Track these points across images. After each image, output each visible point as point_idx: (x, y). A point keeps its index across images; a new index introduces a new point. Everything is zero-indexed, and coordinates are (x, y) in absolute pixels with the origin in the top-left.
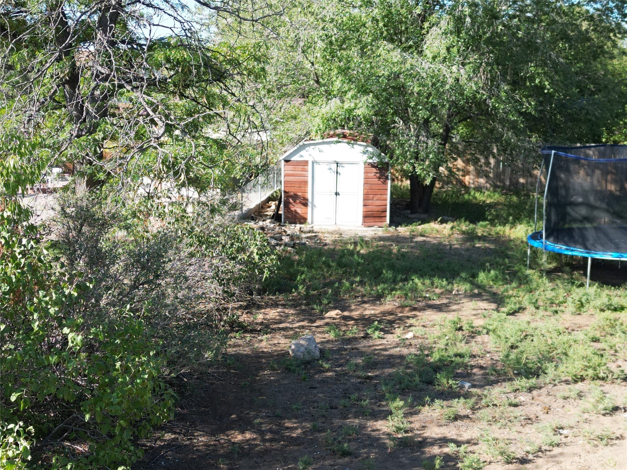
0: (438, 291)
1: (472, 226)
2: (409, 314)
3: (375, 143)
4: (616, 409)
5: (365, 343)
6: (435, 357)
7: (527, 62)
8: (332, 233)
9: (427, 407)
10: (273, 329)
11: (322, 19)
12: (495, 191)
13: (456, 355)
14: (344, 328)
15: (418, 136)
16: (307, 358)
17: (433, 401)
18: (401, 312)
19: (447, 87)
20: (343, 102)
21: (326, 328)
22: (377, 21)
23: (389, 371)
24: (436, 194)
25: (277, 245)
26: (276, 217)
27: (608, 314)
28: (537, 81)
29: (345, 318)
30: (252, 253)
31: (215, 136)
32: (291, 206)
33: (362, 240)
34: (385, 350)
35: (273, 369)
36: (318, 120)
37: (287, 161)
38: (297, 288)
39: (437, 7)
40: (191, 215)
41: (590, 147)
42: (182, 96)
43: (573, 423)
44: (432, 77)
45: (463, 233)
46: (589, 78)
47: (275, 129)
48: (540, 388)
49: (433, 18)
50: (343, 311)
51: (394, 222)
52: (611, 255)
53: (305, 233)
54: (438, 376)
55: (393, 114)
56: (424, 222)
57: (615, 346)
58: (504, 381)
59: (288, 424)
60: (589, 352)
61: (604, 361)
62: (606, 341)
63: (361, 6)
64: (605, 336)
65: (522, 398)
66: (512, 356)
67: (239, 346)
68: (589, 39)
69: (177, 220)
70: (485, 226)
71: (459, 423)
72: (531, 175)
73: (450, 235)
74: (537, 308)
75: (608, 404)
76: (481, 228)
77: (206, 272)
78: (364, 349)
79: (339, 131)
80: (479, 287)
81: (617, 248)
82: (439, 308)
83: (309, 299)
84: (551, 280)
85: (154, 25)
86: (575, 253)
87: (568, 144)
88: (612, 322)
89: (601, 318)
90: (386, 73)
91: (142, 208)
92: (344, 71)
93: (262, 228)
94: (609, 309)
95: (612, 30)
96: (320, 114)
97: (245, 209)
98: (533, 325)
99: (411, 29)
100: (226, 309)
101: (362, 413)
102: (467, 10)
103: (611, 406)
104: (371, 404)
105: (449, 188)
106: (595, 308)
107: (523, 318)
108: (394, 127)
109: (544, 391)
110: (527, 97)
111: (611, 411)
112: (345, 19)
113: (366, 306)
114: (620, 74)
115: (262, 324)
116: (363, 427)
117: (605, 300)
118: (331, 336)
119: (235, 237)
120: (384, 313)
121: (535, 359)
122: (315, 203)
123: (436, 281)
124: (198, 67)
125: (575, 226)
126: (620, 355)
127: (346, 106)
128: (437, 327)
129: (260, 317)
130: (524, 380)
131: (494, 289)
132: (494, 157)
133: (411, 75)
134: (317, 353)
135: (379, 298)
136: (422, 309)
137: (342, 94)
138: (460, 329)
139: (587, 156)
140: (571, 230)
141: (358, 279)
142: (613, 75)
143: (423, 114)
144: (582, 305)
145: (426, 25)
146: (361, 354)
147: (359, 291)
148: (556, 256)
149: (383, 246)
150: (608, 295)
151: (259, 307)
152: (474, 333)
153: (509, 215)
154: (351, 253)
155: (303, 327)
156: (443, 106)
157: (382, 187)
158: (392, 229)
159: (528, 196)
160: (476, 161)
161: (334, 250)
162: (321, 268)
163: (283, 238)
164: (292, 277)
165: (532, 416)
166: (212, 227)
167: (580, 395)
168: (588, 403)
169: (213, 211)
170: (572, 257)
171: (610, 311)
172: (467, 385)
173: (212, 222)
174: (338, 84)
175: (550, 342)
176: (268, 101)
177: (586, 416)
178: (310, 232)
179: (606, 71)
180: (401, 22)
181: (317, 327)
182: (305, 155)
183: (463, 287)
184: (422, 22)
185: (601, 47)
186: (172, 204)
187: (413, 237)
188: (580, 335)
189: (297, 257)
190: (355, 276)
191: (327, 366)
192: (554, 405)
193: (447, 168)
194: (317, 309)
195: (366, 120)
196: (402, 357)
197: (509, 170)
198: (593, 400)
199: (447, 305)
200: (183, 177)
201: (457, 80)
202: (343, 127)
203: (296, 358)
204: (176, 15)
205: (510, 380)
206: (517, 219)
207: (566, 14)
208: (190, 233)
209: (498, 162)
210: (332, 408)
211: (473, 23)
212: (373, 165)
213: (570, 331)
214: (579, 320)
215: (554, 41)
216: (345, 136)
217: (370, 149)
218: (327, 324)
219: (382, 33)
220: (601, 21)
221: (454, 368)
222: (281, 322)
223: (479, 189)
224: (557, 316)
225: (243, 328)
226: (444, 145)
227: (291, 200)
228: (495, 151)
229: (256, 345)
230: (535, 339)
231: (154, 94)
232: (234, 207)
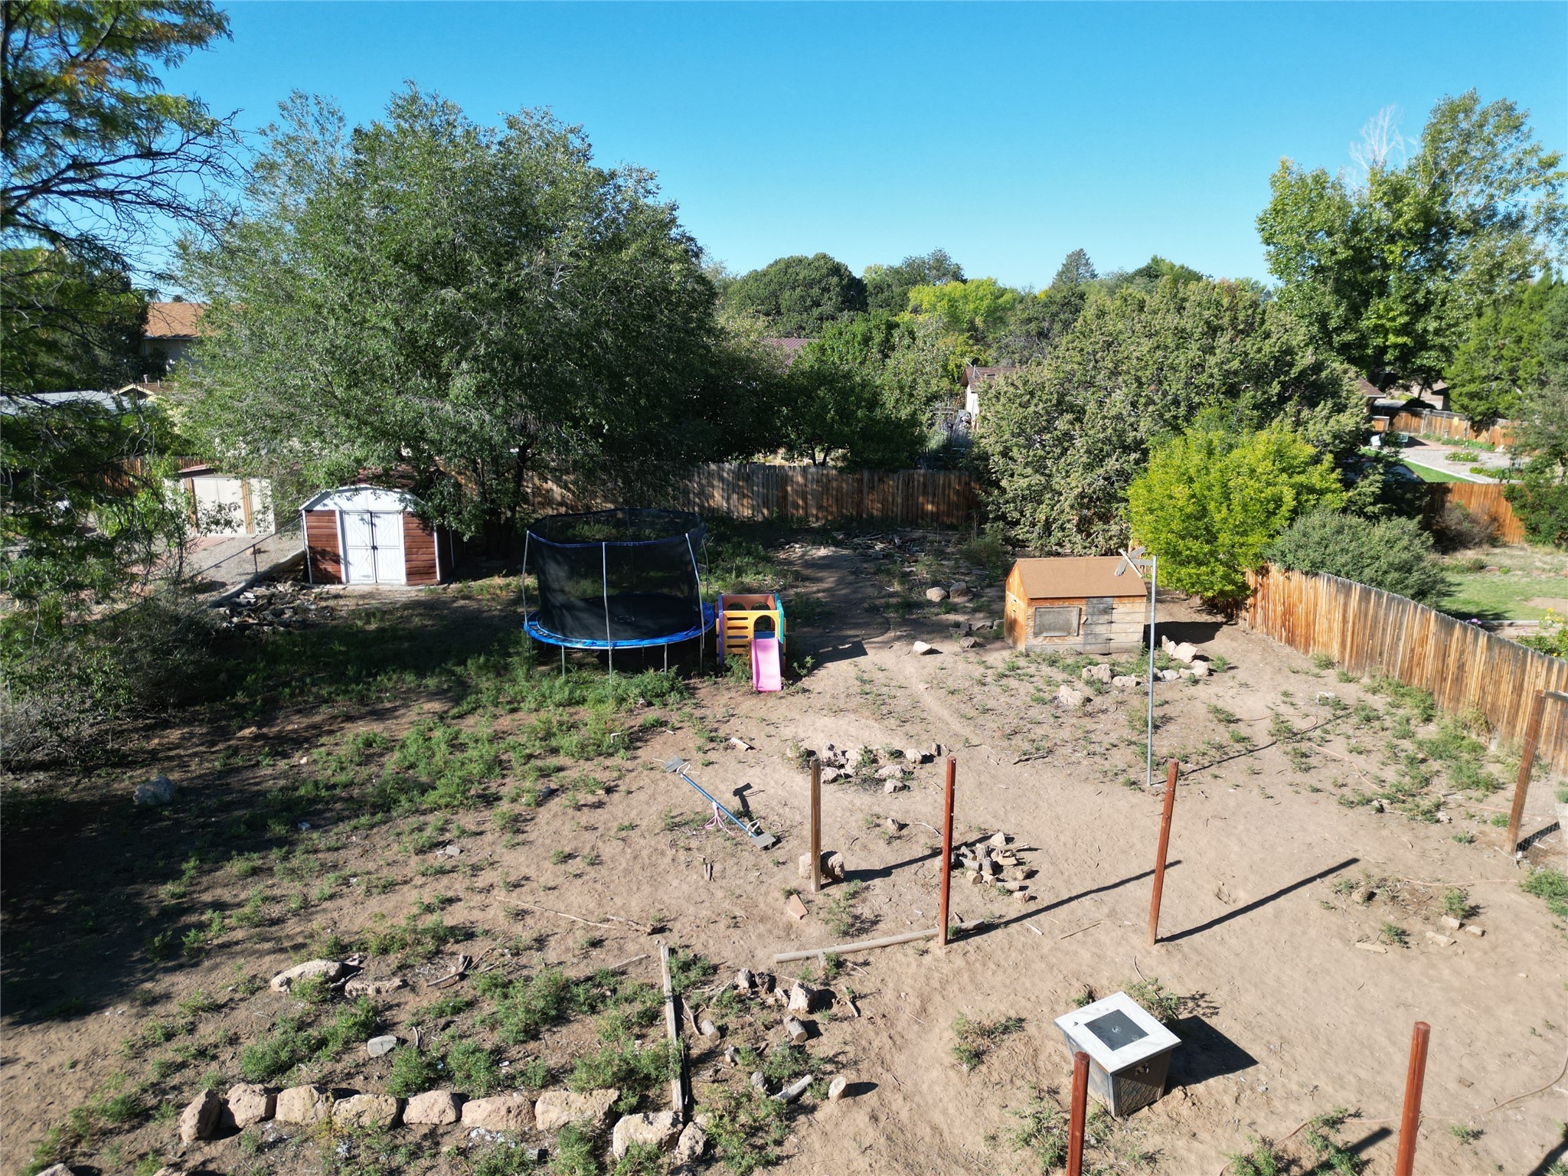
3: (413, 489)
32: (320, 565)
37: (309, 511)
157: (428, 539)
182: (330, 504)
212: (412, 515)
227: (319, 558)
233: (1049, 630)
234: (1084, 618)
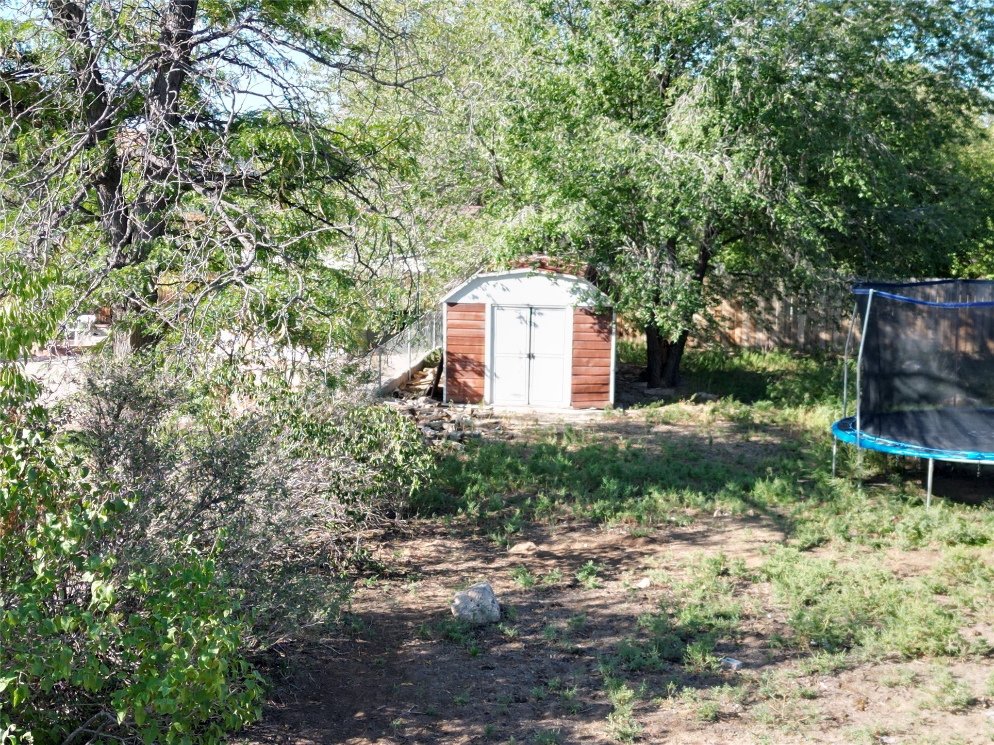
0: (690, 511)
1: (745, 408)
2: (644, 549)
3: (592, 276)
4: (973, 703)
5: (573, 595)
6: (684, 619)
7: (829, 151)
8: (522, 419)
9: (670, 700)
10: (426, 573)
11: (507, 82)
12: (781, 352)
13: (717, 616)
14: (539, 572)
15: (659, 266)
16: (480, 619)
17: (679, 689)
18: (631, 546)
19: (704, 188)
20: (540, 211)
21: (511, 572)
22: (594, 85)
23: (610, 640)
24: (689, 357)
25: (435, 437)
26: (435, 394)
27: (961, 549)
28: (846, 179)
29: (541, 555)
30: (393, 449)
31: (337, 265)
32: (457, 375)
33: (571, 430)
34: (605, 606)
35: (425, 637)
36: (500, 241)
37: (451, 304)
38: (465, 507)
39: (689, 64)
40: (296, 390)
41: (931, 284)
42: (284, 201)
43: (903, 726)
44: (681, 173)
45: (732, 419)
46: (928, 176)
47: (433, 254)
48: (852, 669)
49: (682, 81)
50: (537, 543)
51: (622, 401)
52: (965, 455)
53: (479, 418)
54: (689, 649)
55: (618, 231)
56: (668, 400)
57: (971, 600)
58: (794, 656)
59: (447, 728)
60: (930, 611)
61: (954, 625)
62: (957, 593)
63: (568, 63)
64: (956, 585)
65: (823, 686)
66: (808, 618)
67: (371, 600)
68: (928, 114)
69: (274, 399)
70: (766, 409)
71: (721, 725)
72: (839, 328)
73: (709, 423)
74: (848, 540)
75: (960, 694)
76: (759, 412)
77: (319, 481)
78: (571, 606)
79: (535, 257)
80: (754, 505)
81: (974, 444)
82: (691, 539)
83: (485, 525)
84: (870, 495)
85: (240, 92)
86: (907, 452)
87: (895, 279)
88: (968, 562)
89: (949, 556)
90: (608, 167)
91: (218, 380)
92: (541, 164)
93: (412, 411)
94: (962, 541)
95: (964, 101)
96: (504, 231)
97: (385, 380)
98: (841, 567)
99: (648, 97)
100: (351, 540)
101: (566, 709)
102: (735, 69)
103: (964, 697)
104: (581, 694)
105: (708, 347)
106: (939, 539)
107: (826, 555)
108: (621, 252)
109: (858, 673)
110: (830, 204)
111: (965, 707)
112: (543, 82)
113: (576, 535)
114: (978, 169)
115: (408, 564)
116: (567, 732)
117: (956, 527)
118: (519, 584)
119: (365, 426)
120: (603, 548)
121: (844, 621)
122: (497, 370)
123: (687, 495)
124: (309, 158)
125: (908, 408)
126: (981, 615)
127: (545, 217)
128: (688, 570)
129: (405, 554)
130: (827, 655)
131: (780, 510)
132: (780, 299)
133: (647, 169)
134: (496, 612)
135: (596, 521)
136: (665, 541)
137: (538, 200)
138: (725, 573)
139: (927, 297)
140: (901, 415)
141: (563, 492)
142: (967, 171)
143: (666, 231)
144: (920, 535)
145: (671, 91)
146: (566, 613)
147: (565, 512)
148: (878, 457)
149: (604, 439)
150: (960, 519)
151: (405, 538)
152: (747, 580)
153: (804, 390)
154: (553, 451)
155: (474, 570)
156: (699, 218)
157: (603, 345)
158: (618, 412)
159: (834, 360)
160: (751, 305)
161: (525, 446)
162: (503, 474)
163: (445, 426)
164: (459, 489)
165: (838, 715)
166: (330, 410)
167: (916, 681)
168: (928, 693)
169: (332, 383)
170: (903, 458)
171: (964, 545)
172: (735, 664)
173: (330, 401)
174: (531, 184)
175: (867, 594)
176: (424, 212)
177: (925, 714)
178: (487, 416)
179: (957, 163)
180: (631, 87)
181: (497, 569)
182: (481, 295)
183: (732, 505)
184: (665, 86)
185: (947, 127)
186: (268, 372)
187: (652, 424)
188: (916, 584)
189: (466, 458)
190: (558, 487)
191: (511, 632)
192: (874, 697)
193: (705, 315)
194: (497, 540)
195: (577, 241)
196: (631, 619)
197: (803, 319)
198: (935, 689)
199: (704, 535)
200: (284, 330)
201: (720, 177)
202: (541, 251)
203: (461, 620)
204: (274, 76)
205: (804, 655)
206: (817, 398)
207: (891, 75)
208: (294, 419)
209: (786, 307)
210: (518, 700)
211: (744, 89)
212: (587, 312)
213: (900, 576)
214: (915, 559)
215: (873, 117)
216: (543, 266)
217: (584, 286)
218: (513, 565)
219: (601, 104)
220: (946, 86)
221: (715, 636)
222: (439, 562)
223: (756, 349)
224: (879, 553)
225: (378, 571)
226: (701, 279)
227: (458, 367)
228: (781, 288)
229: (399, 598)
230: (844, 589)
231: (238, 200)
232: (366, 378)
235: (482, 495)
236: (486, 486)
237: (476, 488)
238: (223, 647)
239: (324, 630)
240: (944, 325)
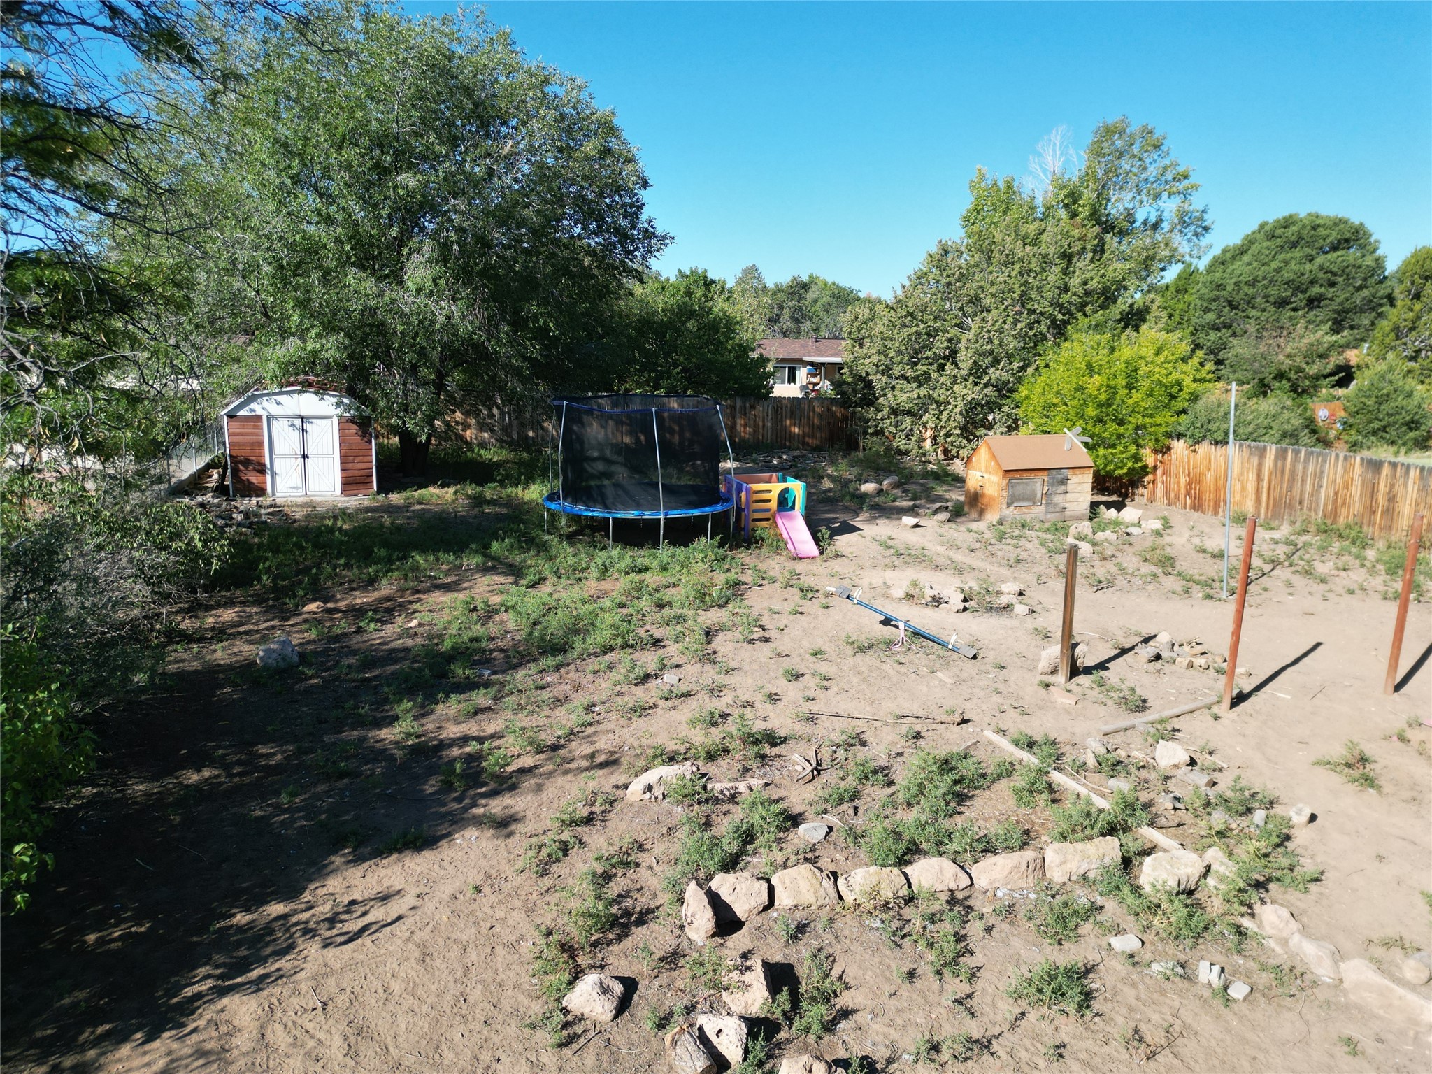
0: (444, 567)
1: (478, 489)
2: (411, 598)
3: (351, 392)
4: (647, 677)
5: (358, 638)
6: (447, 645)
7: (528, 301)
8: (302, 506)
9: (441, 705)
10: (231, 635)
11: (266, 236)
12: (502, 447)
13: (472, 640)
14: (329, 624)
15: (405, 384)
16: (282, 664)
17: (447, 696)
18: (401, 597)
19: (438, 326)
20: (304, 341)
21: (305, 626)
22: (342, 243)
23: (391, 668)
24: (433, 453)
25: (226, 525)
26: (221, 490)
27: (633, 576)
28: (541, 321)
29: (329, 611)
30: (193, 538)
31: (120, 386)
32: (241, 474)
33: (344, 513)
34: (385, 643)
35: (235, 685)
36: (271, 365)
37: (231, 416)
38: (259, 580)
39: (416, 230)
40: (93, 493)
41: (603, 397)
43: (604, 698)
44: (418, 314)
45: (469, 497)
46: (595, 320)
47: (210, 375)
48: (568, 665)
49: (414, 243)
50: (325, 602)
51: (383, 489)
52: (633, 514)
53: (265, 508)
54: (452, 666)
55: (372, 358)
56: (420, 487)
57: (642, 609)
58: (528, 662)
59: (263, 750)
60: (617, 619)
61: (632, 627)
62: (633, 606)
63: (318, 223)
64: (631, 600)
65: (549, 679)
66: (536, 633)
67: (183, 661)
68: (594, 277)
69: (73, 502)
70: (494, 489)
71: (480, 717)
72: (542, 428)
73: (453, 501)
74: (559, 577)
75: (639, 672)
76: (489, 492)
77: (124, 568)
78: (357, 646)
79: (301, 377)
80: (492, 558)
81: (638, 506)
82: (447, 588)
83: (278, 592)
84: (572, 544)
86: (595, 514)
87: (578, 394)
88: (638, 584)
89: (625, 582)
90: (360, 307)
91: (15, 488)
92: (303, 304)
93: (202, 505)
94: (633, 571)
95: (617, 268)
96: (275, 358)
97: (174, 480)
98: (556, 596)
99: (386, 254)
100: (159, 615)
101: (361, 723)
102: (454, 236)
103: (642, 673)
104: (371, 710)
105: (446, 445)
106: (619, 571)
107: (546, 589)
108: (374, 373)
109: (572, 667)
110: (530, 340)
111: (643, 680)
112: (297, 237)
113: (356, 593)
114: (627, 316)
115: (213, 629)
116: (363, 739)
117: (628, 561)
118: (313, 635)
119: (164, 519)
120: (379, 601)
121: (560, 633)
122: (278, 468)
123: (441, 555)
124: (88, 293)
125: (593, 483)
126: (648, 618)
127: (310, 347)
128: (447, 610)
129: (210, 621)
130: (551, 658)
131: (510, 560)
132: (498, 408)
133: (391, 310)
134: (296, 658)
135: (371, 582)
136: (428, 591)
137: (302, 333)
138: (475, 609)
139: (600, 405)
140: (589, 488)
141: (342, 561)
142: (620, 317)
143: (409, 357)
144: (606, 570)
145: (405, 251)
146: (355, 652)
147: (345, 576)
148: (575, 518)
149: (372, 518)
150: (631, 556)
151: (208, 608)
152: (490, 613)
153: (521, 474)
154: (331, 530)
155: (273, 627)
156: (434, 348)
157: (365, 446)
158: (381, 497)
159: (540, 452)
160: (477, 414)
161: (307, 527)
162: (291, 551)
163: (234, 516)
164: (253, 566)
165: (561, 697)
166: (128, 508)
167: (610, 667)
168: (617, 675)
169: (128, 486)
170: (592, 518)
171: (635, 574)
172: (487, 673)
173: (128, 502)
174: (296, 318)
175: (575, 613)
176: (199, 340)
177: (618, 688)
178: (271, 506)
179: (613, 311)
180: (372, 245)
181: (292, 625)
182: (257, 408)
183: (476, 560)
184: (400, 246)
185: (607, 286)
186: (62, 479)
187: (409, 505)
188: (607, 603)
189: (256, 540)
190: (338, 558)
191: (309, 672)
192: (584, 681)
193: (444, 422)
194: (290, 603)
195: (338, 365)
196: (407, 650)
197: (516, 423)
198: (623, 671)
199: (457, 583)
200: (76, 443)
201: (449, 318)
202: (306, 373)
203: (266, 667)
205: (535, 660)
206: (530, 479)
207: (567, 248)
208: (94, 518)
209: (502, 414)
210: (321, 722)
211: (462, 251)
212: (352, 421)
213: (595, 598)
214: (604, 586)
215: (555, 278)
216: (310, 385)
217: (345, 400)
218: (306, 621)
219: (349, 258)
220: (604, 257)
221: (471, 655)
222: (241, 625)
223: (483, 445)
224: (581, 585)
225: (187, 638)
226: (439, 394)
227: (241, 467)
228: (499, 401)
229: (208, 657)
230: (559, 611)
232: (160, 479)
233: (1019, 500)
234: (1046, 489)
235: (273, 569)
236: (276, 561)
237: (267, 564)
238: (54, 713)
239: (143, 690)
240: (611, 423)
